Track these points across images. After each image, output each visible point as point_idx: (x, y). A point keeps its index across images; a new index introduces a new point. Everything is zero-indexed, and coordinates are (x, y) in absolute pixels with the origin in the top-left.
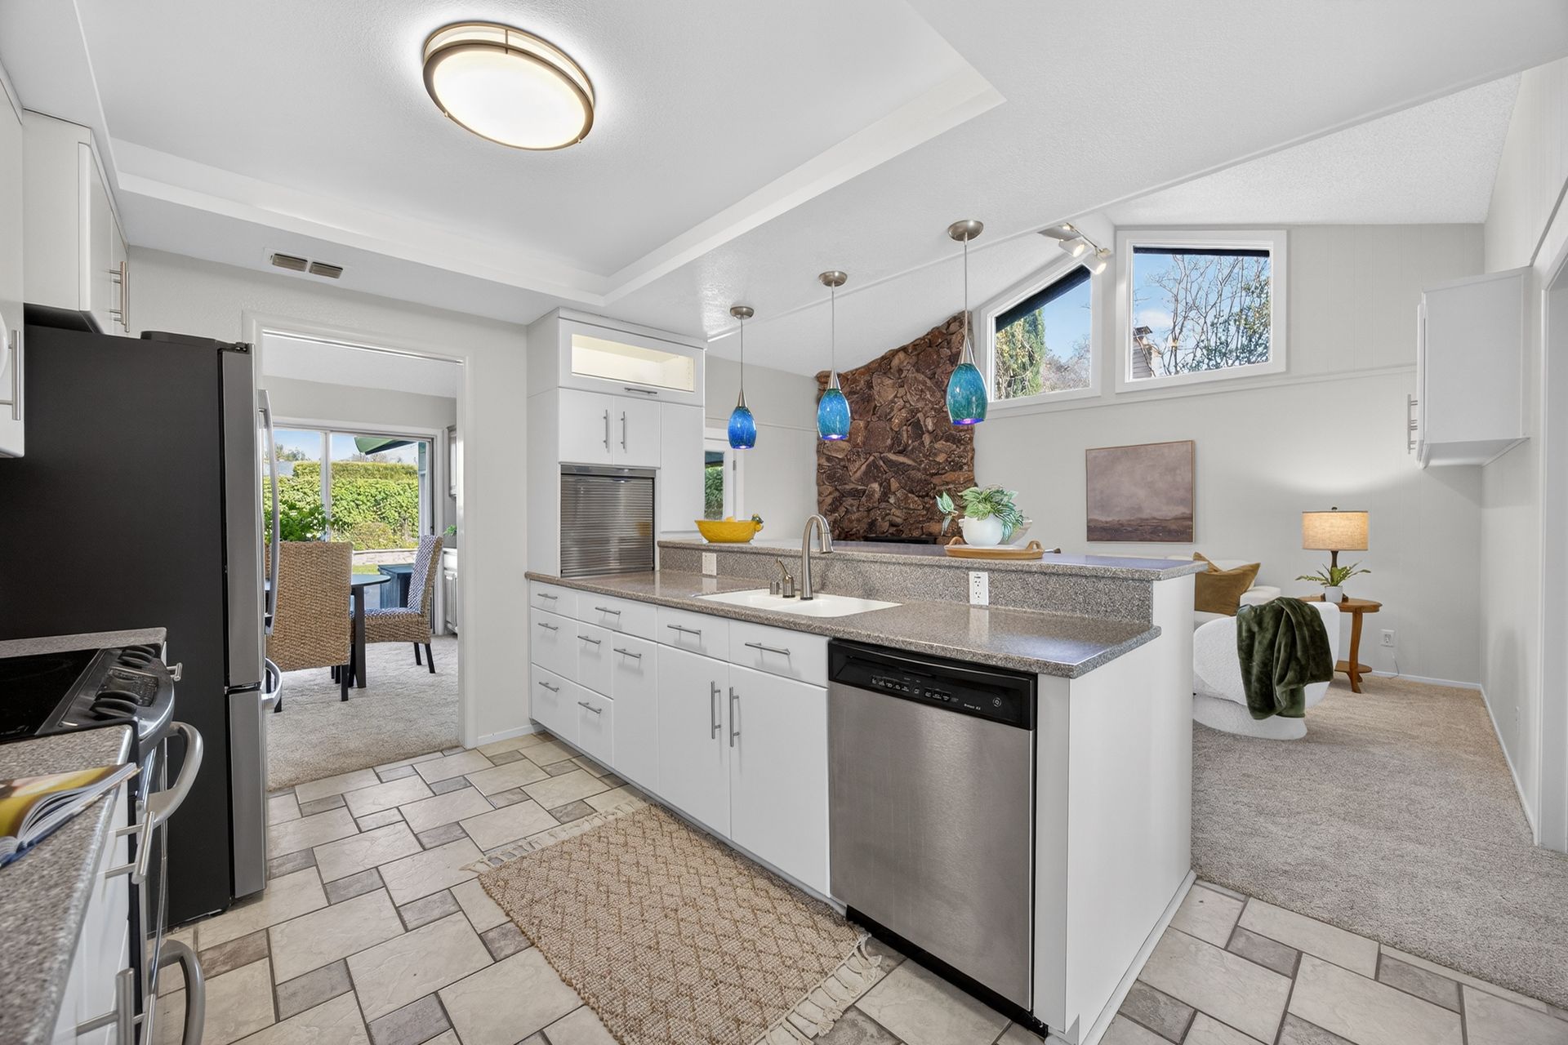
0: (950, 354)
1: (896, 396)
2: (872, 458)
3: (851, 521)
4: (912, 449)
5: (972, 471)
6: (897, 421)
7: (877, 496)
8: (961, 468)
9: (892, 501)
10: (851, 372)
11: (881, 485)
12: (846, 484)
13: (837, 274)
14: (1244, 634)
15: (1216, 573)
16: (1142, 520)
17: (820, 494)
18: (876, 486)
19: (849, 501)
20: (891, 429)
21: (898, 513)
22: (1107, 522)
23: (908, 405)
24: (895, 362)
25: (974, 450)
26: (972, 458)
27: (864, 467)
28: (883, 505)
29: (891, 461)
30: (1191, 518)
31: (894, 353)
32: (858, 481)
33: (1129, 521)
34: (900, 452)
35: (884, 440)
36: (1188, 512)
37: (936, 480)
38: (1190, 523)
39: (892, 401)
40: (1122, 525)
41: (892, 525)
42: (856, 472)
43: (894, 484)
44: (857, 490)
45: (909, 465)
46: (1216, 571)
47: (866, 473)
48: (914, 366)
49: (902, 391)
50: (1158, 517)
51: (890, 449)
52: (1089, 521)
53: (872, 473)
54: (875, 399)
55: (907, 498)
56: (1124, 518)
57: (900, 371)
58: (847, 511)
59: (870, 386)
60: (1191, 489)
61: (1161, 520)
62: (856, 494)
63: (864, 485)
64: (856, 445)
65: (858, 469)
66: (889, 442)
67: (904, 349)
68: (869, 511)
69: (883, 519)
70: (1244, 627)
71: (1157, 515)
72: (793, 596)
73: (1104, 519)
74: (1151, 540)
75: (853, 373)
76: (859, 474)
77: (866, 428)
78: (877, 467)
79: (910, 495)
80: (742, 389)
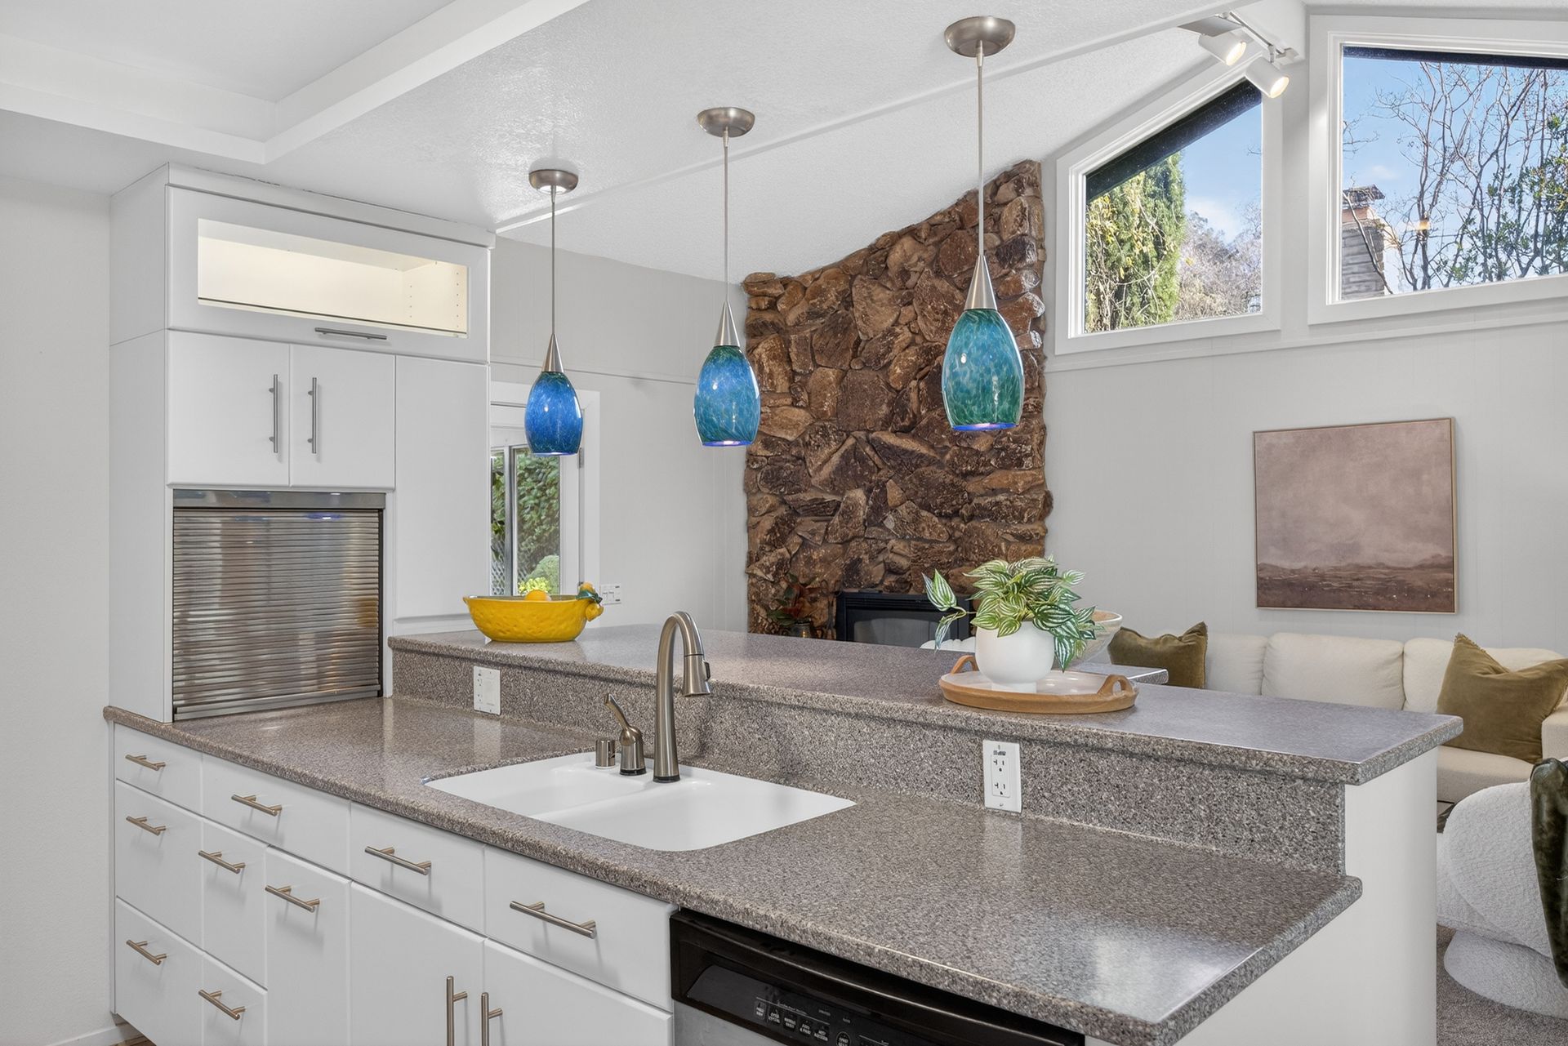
0: (998, 243)
1: (896, 323)
2: (850, 442)
3: (809, 561)
4: (929, 424)
5: (1041, 468)
6: (898, 371)
7: (861, 514)
8: (1020, 464)
9: (890, 524)
10: (812, 274)
11: (869, 491)
12: (799, 491)
13: (732, 113)
14: (1545, 818)
15: (1493, 676)
16: (1360, 568)
17: (751, 510)
18: (859, 495)
19: (807, 525)
20: (888, 385)
21: (900, 546)
22: (1293, 571)
23: (918, 339)
24: (895, 257)
25: (1043, 428)
26: (1042, 443)
27: (836, 459)
28: (874, 532)
29: (890, 447)
30: (1449, 566)
31: (894, 239)
32: (822, 483)
33: (1336, 569)
34: (905, 431)
35: (874, 406)
36: (1444, 553)
37: (972, 486)
38: (1448, 575)
39: (890, 332)
40: (1322, 577)
41: (890, 570)
42: (820, 468)
43: (894, 493)
44: (822, 502)
45: (922, 456)
46: (1497, 671)
47: (840, 470)
48: (930, 265)
49: (907, 313)
50: (1390, 564)
51: (886, 423)
52: (1260, 568)
53: (851, 469)
54: (856, 327)
55: (917, 520)
56: (1326, 562)
57: (905, 273)
58: (804, 544)
59: (848, 302)
60: (1450, 511)
61: (1395, 568)
62: (819, 510)
63: (837, 493)
64: (820, 416)
65: (824, 462)
66: (884, 410)
67: (912, 232)
68: (845, 542)
69: (872, 558)
70: (1546, 806)
71: (1391, 559)
72: (641, 772)
73: (1286, 564)
74: (1375, 608)
75: (816, 275)
76: (827, 470)
77: (840, 381)
78: (862, 460)
79: (924, 513)
80: (553, 334)
